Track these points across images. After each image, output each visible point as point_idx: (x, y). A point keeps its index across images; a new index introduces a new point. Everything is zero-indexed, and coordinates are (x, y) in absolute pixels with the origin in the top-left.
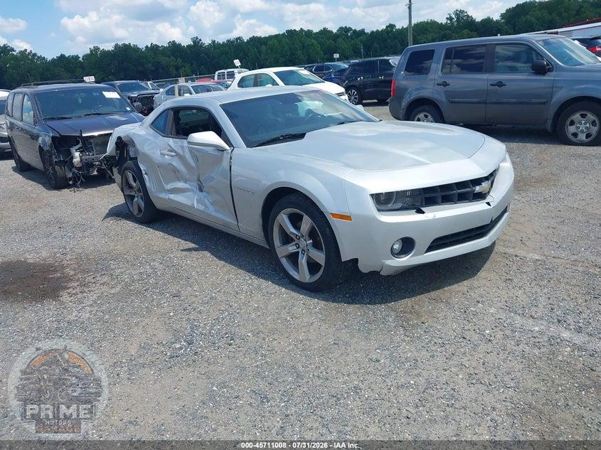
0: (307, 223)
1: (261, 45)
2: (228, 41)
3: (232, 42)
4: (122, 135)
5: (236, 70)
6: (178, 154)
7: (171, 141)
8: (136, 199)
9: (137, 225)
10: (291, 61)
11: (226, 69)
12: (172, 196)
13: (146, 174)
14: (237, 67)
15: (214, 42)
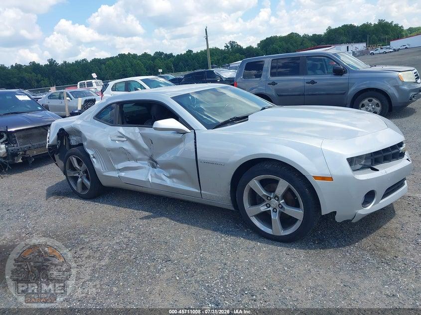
0: (283, 186)
1: (101, 64)
2: (76, 62)
3: (80, 62)
4: (64, 127)
5: (93, 81)
6: (128, 139)
7: (121, 129)
8: (80, 180)
9: (83, 201)
10: (123, 75)
11: (85, 80)
12: (123, 174)
13: (94, 157)
14: (95, 79)
15: (65, 62)
